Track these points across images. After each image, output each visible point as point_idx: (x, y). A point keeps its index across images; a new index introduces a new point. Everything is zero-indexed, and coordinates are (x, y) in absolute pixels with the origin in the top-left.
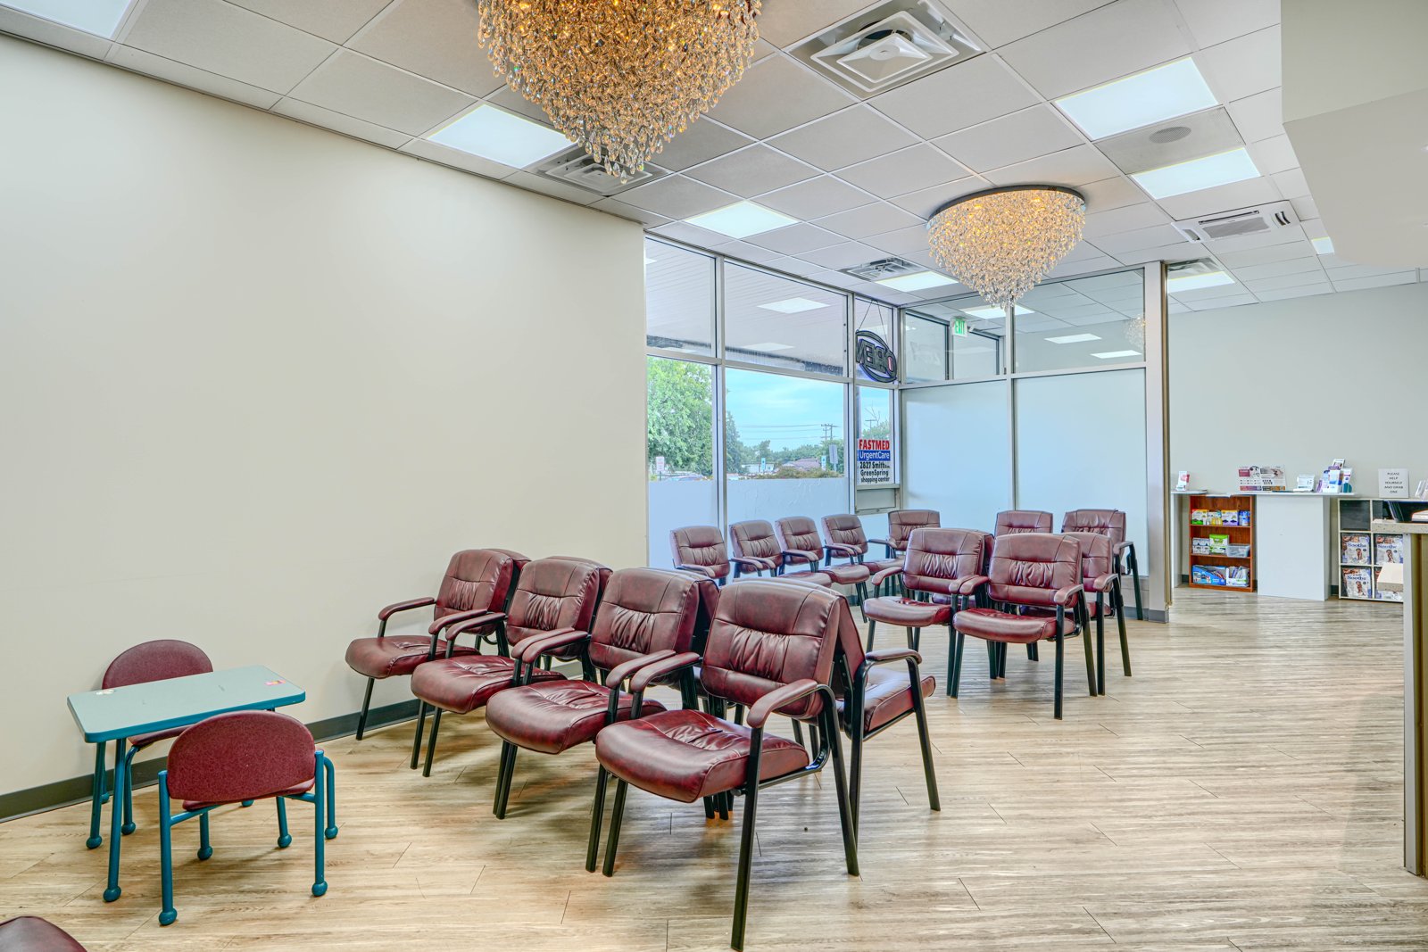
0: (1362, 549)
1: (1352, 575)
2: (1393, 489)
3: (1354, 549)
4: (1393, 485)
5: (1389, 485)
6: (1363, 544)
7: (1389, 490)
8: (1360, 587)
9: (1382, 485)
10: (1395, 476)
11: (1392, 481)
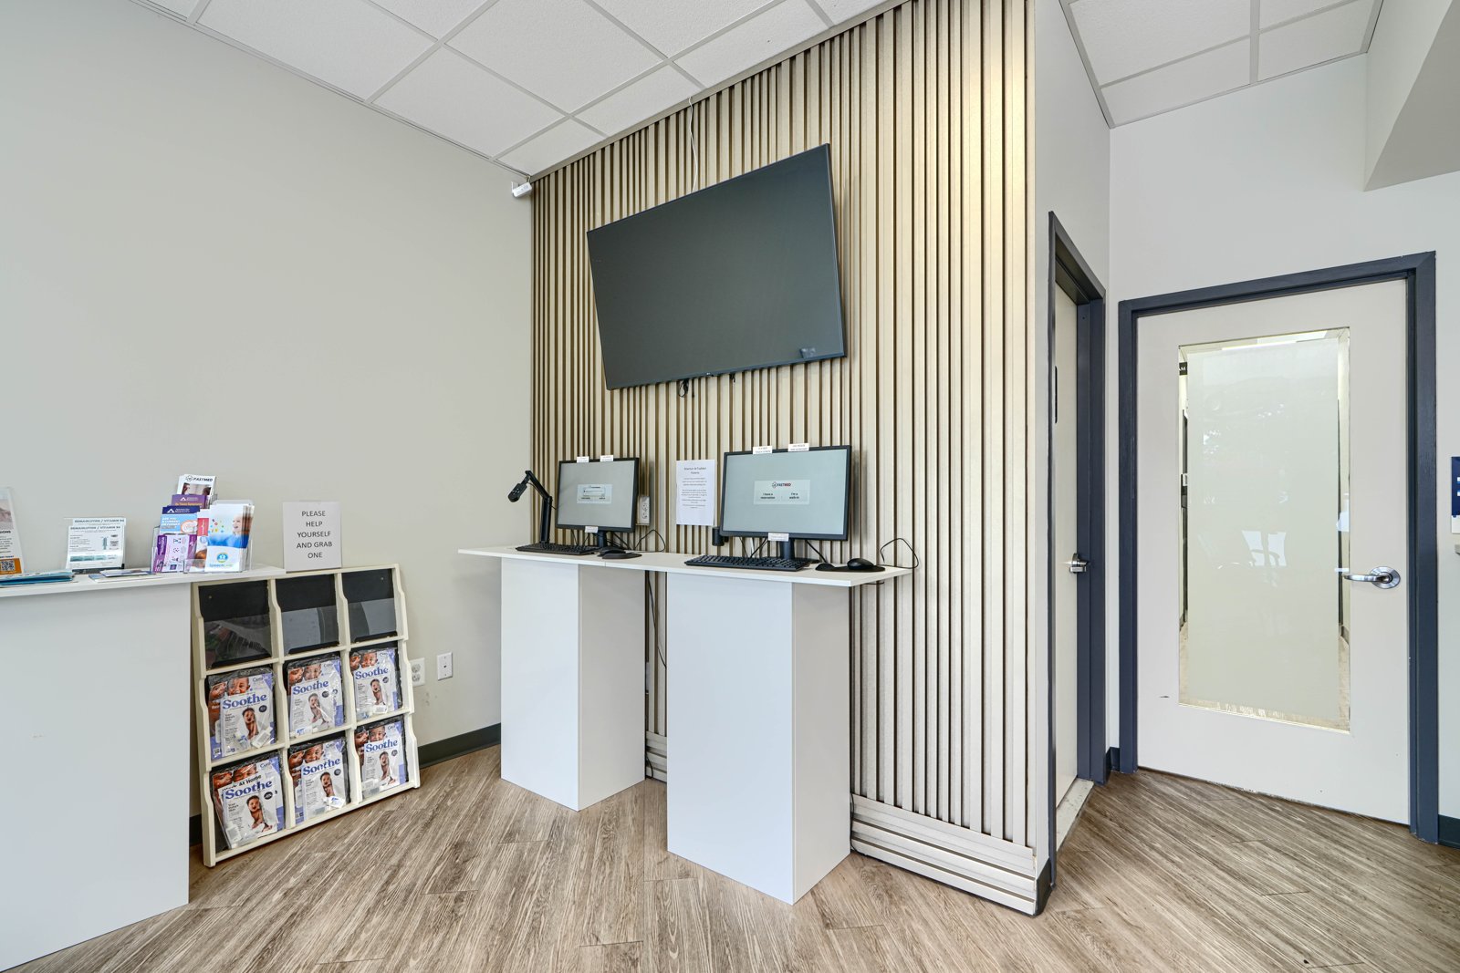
0: (256, 707)
1: (237, 787)
2: (314, 550)
3: (237, 711)
4: (314, 540)
5: (306, 540)
6: (259, 694)
7: (307, 550)
8: (257, 813)
9: (291, 540)
10: (316, 519)
11: (310, 530)
